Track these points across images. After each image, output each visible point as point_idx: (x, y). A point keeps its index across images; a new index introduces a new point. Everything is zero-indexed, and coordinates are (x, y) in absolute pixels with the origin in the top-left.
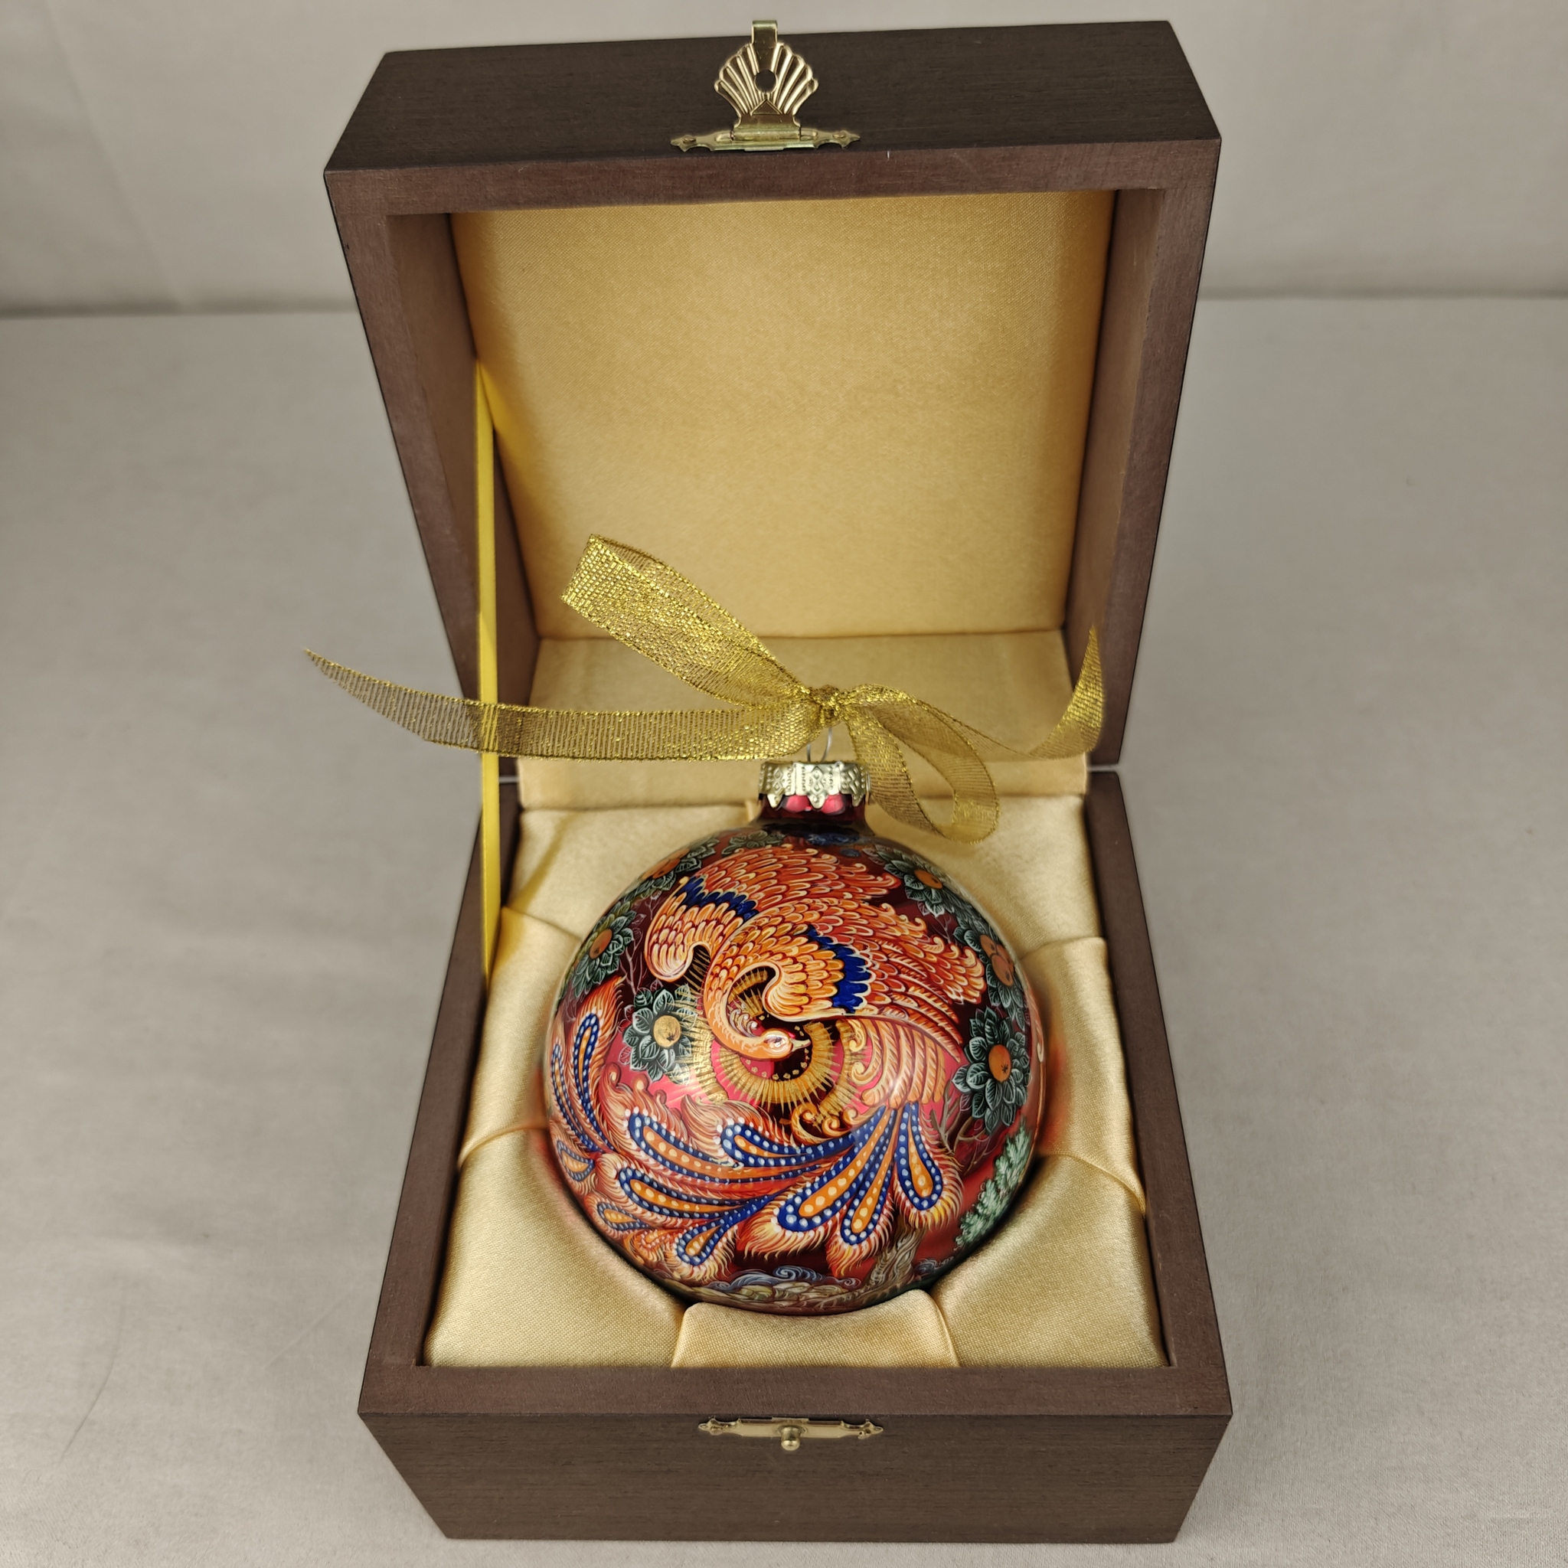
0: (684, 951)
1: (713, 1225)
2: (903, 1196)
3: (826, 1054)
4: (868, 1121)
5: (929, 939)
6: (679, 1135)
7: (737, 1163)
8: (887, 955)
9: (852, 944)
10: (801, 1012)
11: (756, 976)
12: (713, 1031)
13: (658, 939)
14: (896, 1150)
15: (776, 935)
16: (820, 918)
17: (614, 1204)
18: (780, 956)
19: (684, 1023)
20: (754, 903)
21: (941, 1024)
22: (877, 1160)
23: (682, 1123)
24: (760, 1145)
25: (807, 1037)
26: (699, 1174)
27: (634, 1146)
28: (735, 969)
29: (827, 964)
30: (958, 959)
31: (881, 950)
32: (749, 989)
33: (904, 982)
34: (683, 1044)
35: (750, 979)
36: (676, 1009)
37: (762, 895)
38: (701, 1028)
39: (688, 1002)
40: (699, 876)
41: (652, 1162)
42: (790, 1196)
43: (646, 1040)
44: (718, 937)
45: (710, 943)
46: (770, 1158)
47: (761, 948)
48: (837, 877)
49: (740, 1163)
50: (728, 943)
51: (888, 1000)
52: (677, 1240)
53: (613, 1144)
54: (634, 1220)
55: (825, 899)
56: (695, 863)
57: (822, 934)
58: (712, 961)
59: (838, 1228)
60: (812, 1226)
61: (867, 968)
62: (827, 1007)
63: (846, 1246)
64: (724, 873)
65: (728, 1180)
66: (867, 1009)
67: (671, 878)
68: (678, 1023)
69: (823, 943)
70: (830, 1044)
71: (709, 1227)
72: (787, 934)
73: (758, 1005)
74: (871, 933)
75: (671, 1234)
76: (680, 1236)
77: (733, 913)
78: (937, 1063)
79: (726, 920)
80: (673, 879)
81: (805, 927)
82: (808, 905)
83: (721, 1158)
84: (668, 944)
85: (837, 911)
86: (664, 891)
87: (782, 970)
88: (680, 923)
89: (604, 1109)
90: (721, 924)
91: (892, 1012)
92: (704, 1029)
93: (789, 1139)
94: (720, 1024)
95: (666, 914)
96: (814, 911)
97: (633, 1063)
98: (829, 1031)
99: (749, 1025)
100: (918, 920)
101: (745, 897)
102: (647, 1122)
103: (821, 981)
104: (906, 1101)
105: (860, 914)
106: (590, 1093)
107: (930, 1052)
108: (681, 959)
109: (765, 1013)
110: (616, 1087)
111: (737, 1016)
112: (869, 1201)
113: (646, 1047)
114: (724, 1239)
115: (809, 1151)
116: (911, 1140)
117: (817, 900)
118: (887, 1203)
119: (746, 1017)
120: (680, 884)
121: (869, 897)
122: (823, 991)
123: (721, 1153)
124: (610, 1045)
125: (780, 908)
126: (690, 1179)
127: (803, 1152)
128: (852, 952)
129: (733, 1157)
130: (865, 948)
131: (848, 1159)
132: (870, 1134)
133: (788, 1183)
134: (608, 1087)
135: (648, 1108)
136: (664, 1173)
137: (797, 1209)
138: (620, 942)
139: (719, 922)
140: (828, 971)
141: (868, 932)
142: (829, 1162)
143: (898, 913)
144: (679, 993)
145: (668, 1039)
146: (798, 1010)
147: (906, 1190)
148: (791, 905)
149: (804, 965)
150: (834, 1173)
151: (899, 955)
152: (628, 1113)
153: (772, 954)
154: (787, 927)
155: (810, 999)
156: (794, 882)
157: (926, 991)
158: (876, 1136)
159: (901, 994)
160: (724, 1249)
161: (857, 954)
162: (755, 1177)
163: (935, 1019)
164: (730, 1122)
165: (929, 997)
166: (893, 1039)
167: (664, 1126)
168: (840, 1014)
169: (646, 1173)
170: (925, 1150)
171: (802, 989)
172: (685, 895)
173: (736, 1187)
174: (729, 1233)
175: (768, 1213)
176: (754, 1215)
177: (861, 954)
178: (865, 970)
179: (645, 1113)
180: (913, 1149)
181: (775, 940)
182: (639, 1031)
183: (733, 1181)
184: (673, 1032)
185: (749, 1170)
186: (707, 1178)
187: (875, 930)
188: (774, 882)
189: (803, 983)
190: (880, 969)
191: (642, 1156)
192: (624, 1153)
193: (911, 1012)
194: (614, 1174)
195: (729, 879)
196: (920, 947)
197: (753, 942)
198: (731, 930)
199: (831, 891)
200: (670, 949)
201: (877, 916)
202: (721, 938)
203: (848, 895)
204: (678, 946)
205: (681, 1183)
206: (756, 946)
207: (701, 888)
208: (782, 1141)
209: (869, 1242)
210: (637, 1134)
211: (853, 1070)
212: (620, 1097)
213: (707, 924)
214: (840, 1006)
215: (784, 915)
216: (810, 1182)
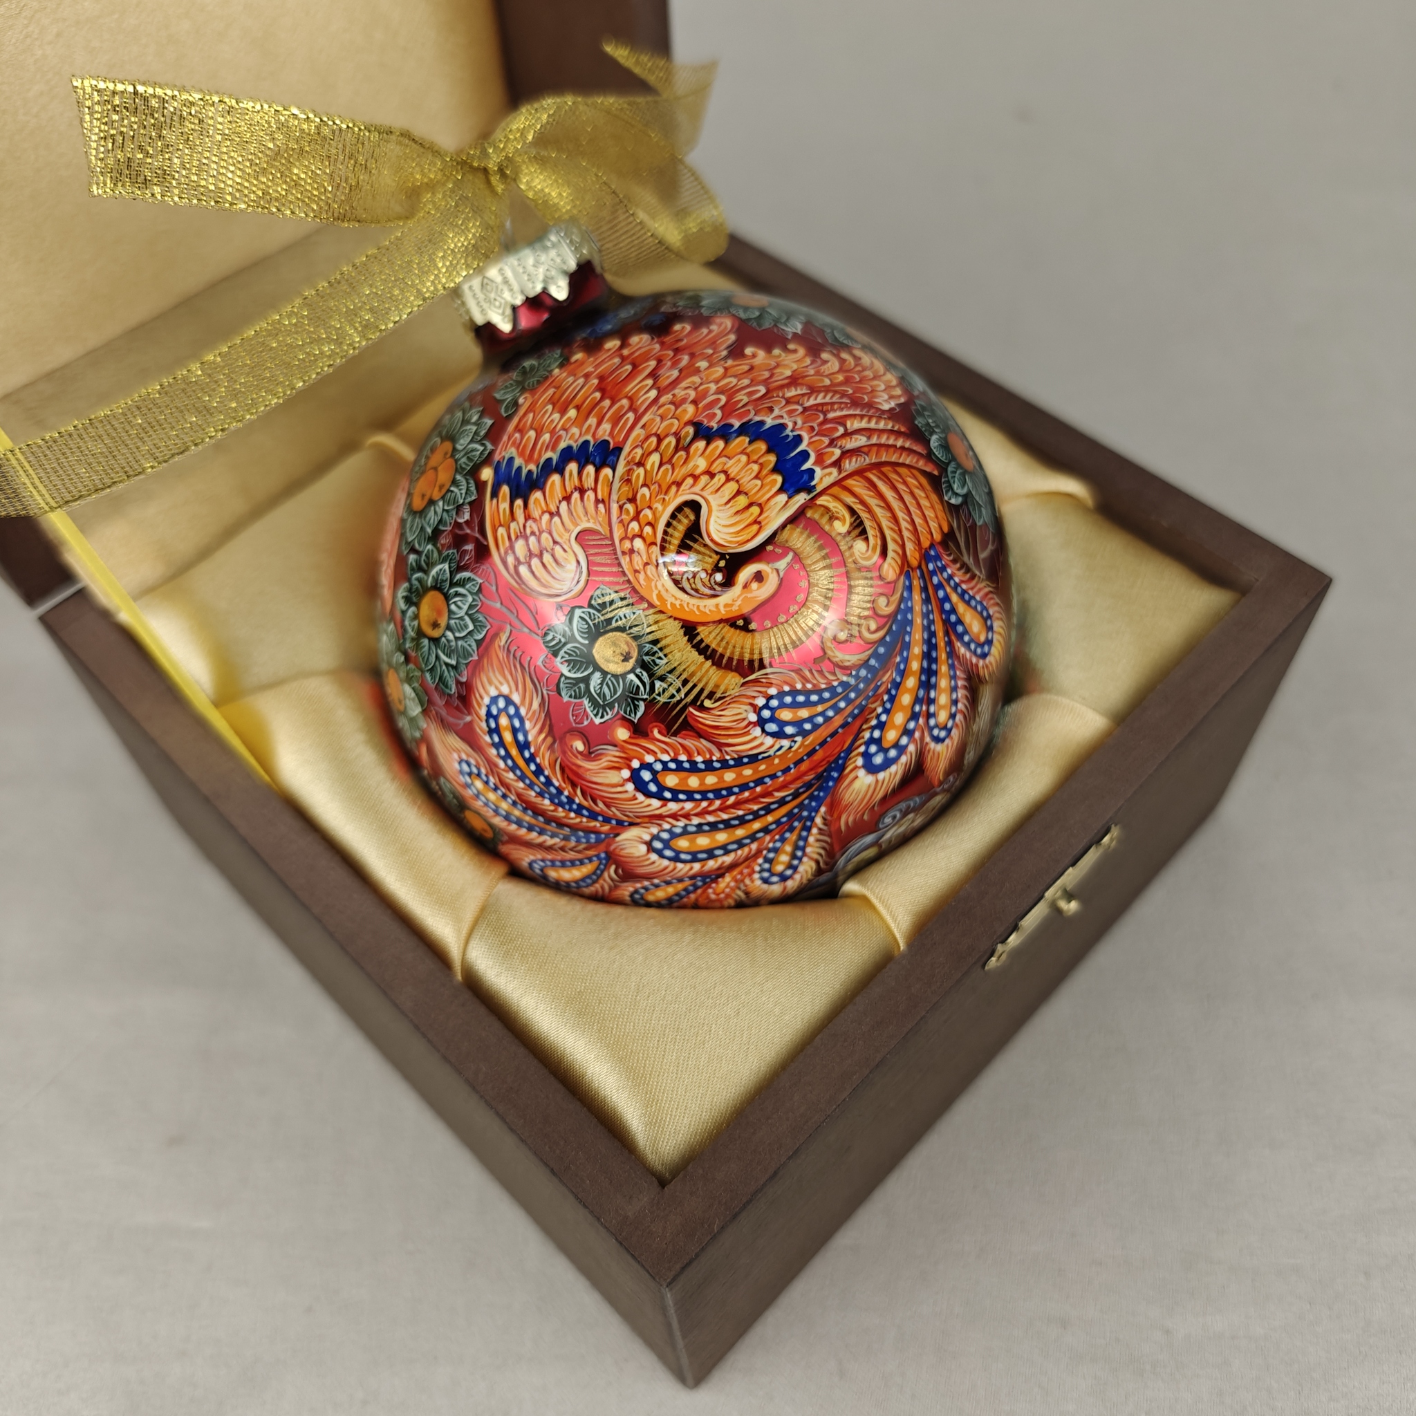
0: (565, 551)
1: (796, 824)
2: (968, 655)
3: (818, 556)
4: (902, 599)
5: (818, 360)
6: (708, 756)
7: (793, 741)
8: (798, 403)
9: (755, 415)
10: (760, 528)
11: (679, 521)
12: (674, 616)
13: (517, 559)
14: (942, 610)
15: (665, 460)
16: (697, 408)
17: (656, 881)
18: (690, 481)
19: (632, 631)
20: (606, 442)
21: (899, 443)
22: (933, 634)
23: (703, 741)
24: (807, 704)
25: (787, 550)
26: (753, 782)
27: (656, 803)
28: (648, 529)
29: (748, 455)
30: (856, 365)
31: (789, 401)
32: (682, 541)
33: (834, 420)
34: (647, 654)
35: (675, 528)
36: (609, 621)
37: (606, 426)
38: (656, 622)
39: (620, 604)
40: (504, 457)
41: (689, 806)
42: (867, 735)
43: (596, 679)
44: (596, 507)
45: (591, 521)
46: (826, 710)
47: (660, 486)
48: (671, 353)
49: (796, 739)
50: (615, 507)
51: (837, 452)
52: (757, 868)
53: (625, 818)
54: (693, 881)
55: (684, 384)
56: (481, 448)
57: (714, 425)
58: (612, 538)
59: (926, 734)
60: (902, 750)
61: (792, 431)
62: (784, 502)
63: (939, 747)
64: (532, 434)
65: (792, 766)
66: (825, 476)
67: (464, 483)
68: (624, 635)
69: (725, 433)
70: (815, 542)
71: (792, 829)
72: (677, 449)
73: (708, 552)
74: (763, 390)
75: (747, 867)
76: (760, 861)
77: (590, 469)
78: (922, 487)
79: (589, 481)
80: (468, 483)
81: (691, 430)
82: (672, 403)
83: (772, 747)
84: (536, 556)
85: (707, 390)
86: (470, 503)
87: (704, 494)
88: (530, 523)
89: (588, 790)
90: (586, 491)
91: (850, 463)
92: (662, 620)
93: (836, 675)
94: (678, 603)
95: (501, 525)
96: (684, 406)
97: (596, 715)
98: (805, 528)
99: (712, 582)
100: (791, 346)
101: (586, 443)
102: (658, 767)
103: (757, 477)
104: (923, 551)
105: (735, 376)
106: (557, 784)
107: (910, 480)
108: (569, 563)
109: (722, 556)
110: (589, 755)
111: (692, 581)
112: (944, 683)
113: (601, 688)
114: (814, 831)
115: (863, 673)
116: (948, 589)
117: (676, 391)
118: (958, 673)
119: (703, 575)
120: (485, 483)
121: (725, 353)
122: (767, 488)
123: (769, 741)
124: (548, 715)
125: (643, 427)
126: (746, 794)
127: (857, 677)
128: (762, 423)
129: (786, 736)
130: (771, 409)
131: (905, 654)
132: (911, 610)
133: (858, 723)
134: (580, 762)
135: (649, 751)
136: (711, 808)
137: (878, 742)
138: (464, 596)
139: (582, 491)
140: (755, 462)
141: (758, 391)
142: (888, 671)
143: (769, 350)
144: (600, 601)
145: (623, 661)
146: (755, 527)
147: (967, 645)
148: (652, 416)
149: (725, 472)
150: (898, 680)
151: (809, 395)
152: (626, 773)
153: (679, 484)
154: (670, 443)
155: (760, 505)
156: (631, 388)
157: (862, 417)
158: (917, 608)
159: (843, 436)
160: (818, 840)
161: (770, 422)
162: (820, 740)
163: (891, 442)
164: (761, 702)
165: (869, 421)
166: (871, 491)
167: (683, 758)
168: (802, 501)
169: (688, 822)
170: (964, 592)
171: (742, 501)
172: (505, 489)
173: (804, 767)
174: (818, 820)
175: (852, 771)
176: (838, 780)
177: (774, 418)
178: (791, 434)
179: (649, 759)
180: (954, 598)
181: (669, 466)
182: (579, 675)
183: (798, 762)
184: (625, 648)
185: (811, 738)
186: (767, 780)
187: (765, 382)
188: (607, 403)
189: (739, 493)
190: (804, 423)
191: (673, 807)
192: (646, 820)
193: (866, 450)
194: (644, 848)
195: (547, 437)
196: (818, 373)
197: (644, 485)
198: (606, 490)
199: (681, 371)
200: (545, 560)
201: (752, 368)
202: (601, 506)
203: (703, 364)
204: (553, 549)
205: (735, 805)
206: (652, 487)
207: (519, 469)
208: (829, 683)
209: (957, 725)
210: (653, 788)
211: (857, 554)
212: (604, 762)
213: (569, 503)
214: (798, 491)
215: (654, 431)
216: (879, 706)
